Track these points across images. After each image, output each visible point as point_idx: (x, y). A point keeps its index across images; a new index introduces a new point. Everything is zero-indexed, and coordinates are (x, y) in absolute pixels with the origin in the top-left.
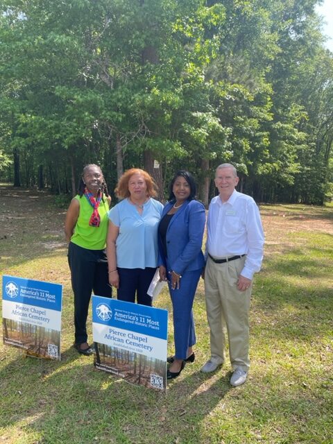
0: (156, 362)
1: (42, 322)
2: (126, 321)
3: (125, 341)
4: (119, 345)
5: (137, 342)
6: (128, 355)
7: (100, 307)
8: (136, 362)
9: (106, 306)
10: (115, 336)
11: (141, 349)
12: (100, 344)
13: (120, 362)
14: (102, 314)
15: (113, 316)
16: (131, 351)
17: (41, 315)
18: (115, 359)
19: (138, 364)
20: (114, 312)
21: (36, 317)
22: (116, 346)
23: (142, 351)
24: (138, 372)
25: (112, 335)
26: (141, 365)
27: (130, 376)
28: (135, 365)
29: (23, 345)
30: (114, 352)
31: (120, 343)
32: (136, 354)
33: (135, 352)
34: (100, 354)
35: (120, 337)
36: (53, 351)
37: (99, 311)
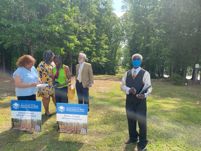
0: (83, 124)
2: (71, 111)
4: (68, 121)
5: (76, 118)
6: (72, 124)
7: (60, 107)
8: (75, 126)
9: (63, 106)
10: (66, 117)
11: (77, 120)
15: (66, 110)
16: (73, 122)
18: (66, 126)
19: (76, 126)
20: (66, 108)
24: (76, 129)
26: (77, 127)
27: (73, 131)
28: (75, 127)
29: (23, 128)
30: (66, 124)
31: (69, 120)
32: (75, 123)
33: (75, 122)
34: (60, 126)
35: (68, 117)
36: (38, 128)
37: (60, 109)
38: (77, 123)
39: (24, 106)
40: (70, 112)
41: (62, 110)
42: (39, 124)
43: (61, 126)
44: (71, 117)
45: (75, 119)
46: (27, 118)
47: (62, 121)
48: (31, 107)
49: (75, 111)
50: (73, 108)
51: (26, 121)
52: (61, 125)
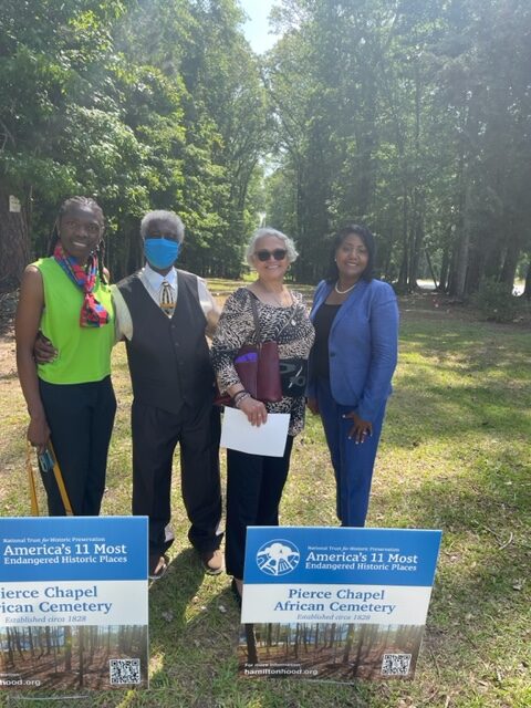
0: (399, 632)
1: (88, 613)
2: (335, 567)
3: (327, 608)
4: (312, 617)
5: (360, 602)
6: (332, 631)
7: (267, 550)
8: (349, 642)
9: (284, 544)
10: (302, 601)
11: (368, 613)
12: (260, 624)
13: (311, 649)
14: (273, 563)
15: (303, 562)
16: (339, 622)
17: (83, 600)
18: (296, 646)
19: (356, 642)
20: (304, 554)
21: (64, 607)
22: (301, 621)
23: (368, 618)
24: (353, 657)
25: (294, 601)
26: (361, 644)
27: (333, 668)
28: (348, 648)
29: (25, 678)
30: (298, 632)
31: (315, 612)
32: (351, 626)
33: (351, 621)
34: (258, 645)
35: (316, 601)
36: (126, 672)
37: (266, 557)
38: (364, 626)
39: (31, 551)
40: (329, 571)
41: (282, 561)
42: (134, 649)
43: (269, 645)
44: (334, 598)
45: (352, 607)
46: (53, 620)
47: (274, 621)
48: (73, 554)
49: (361, 566)
50: (347, 553)
51: (47, 635)
52: (269, 640)
